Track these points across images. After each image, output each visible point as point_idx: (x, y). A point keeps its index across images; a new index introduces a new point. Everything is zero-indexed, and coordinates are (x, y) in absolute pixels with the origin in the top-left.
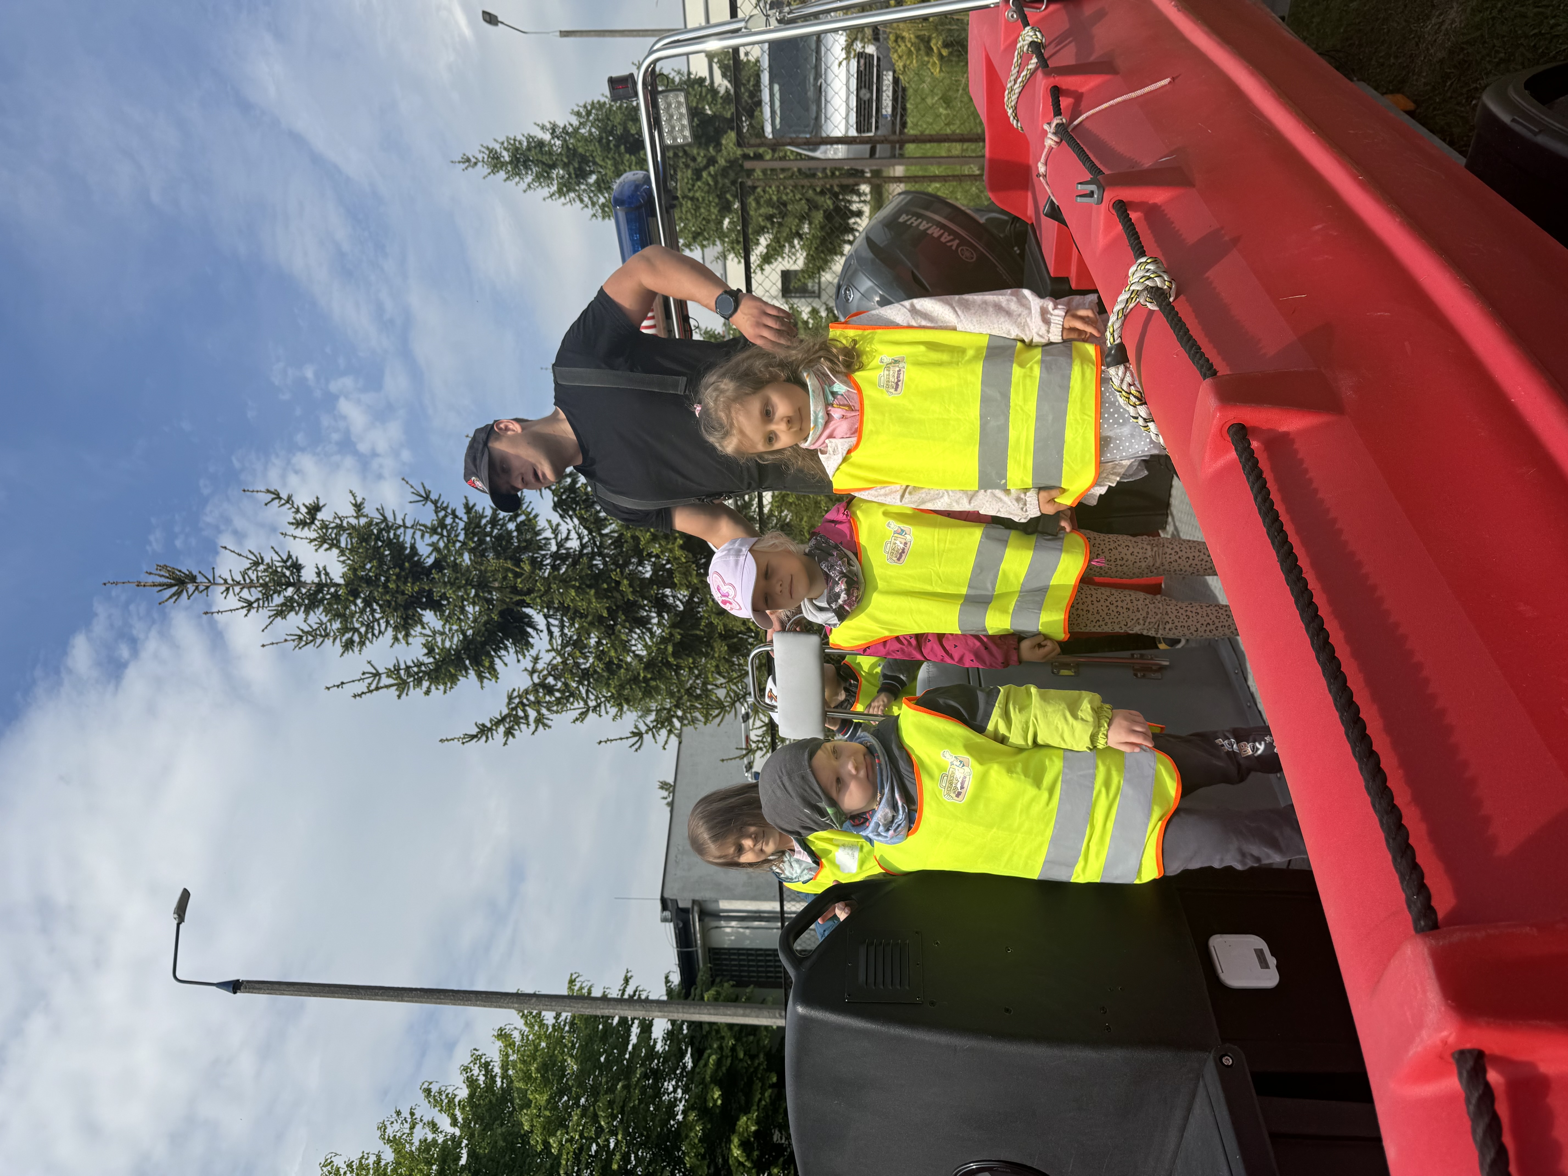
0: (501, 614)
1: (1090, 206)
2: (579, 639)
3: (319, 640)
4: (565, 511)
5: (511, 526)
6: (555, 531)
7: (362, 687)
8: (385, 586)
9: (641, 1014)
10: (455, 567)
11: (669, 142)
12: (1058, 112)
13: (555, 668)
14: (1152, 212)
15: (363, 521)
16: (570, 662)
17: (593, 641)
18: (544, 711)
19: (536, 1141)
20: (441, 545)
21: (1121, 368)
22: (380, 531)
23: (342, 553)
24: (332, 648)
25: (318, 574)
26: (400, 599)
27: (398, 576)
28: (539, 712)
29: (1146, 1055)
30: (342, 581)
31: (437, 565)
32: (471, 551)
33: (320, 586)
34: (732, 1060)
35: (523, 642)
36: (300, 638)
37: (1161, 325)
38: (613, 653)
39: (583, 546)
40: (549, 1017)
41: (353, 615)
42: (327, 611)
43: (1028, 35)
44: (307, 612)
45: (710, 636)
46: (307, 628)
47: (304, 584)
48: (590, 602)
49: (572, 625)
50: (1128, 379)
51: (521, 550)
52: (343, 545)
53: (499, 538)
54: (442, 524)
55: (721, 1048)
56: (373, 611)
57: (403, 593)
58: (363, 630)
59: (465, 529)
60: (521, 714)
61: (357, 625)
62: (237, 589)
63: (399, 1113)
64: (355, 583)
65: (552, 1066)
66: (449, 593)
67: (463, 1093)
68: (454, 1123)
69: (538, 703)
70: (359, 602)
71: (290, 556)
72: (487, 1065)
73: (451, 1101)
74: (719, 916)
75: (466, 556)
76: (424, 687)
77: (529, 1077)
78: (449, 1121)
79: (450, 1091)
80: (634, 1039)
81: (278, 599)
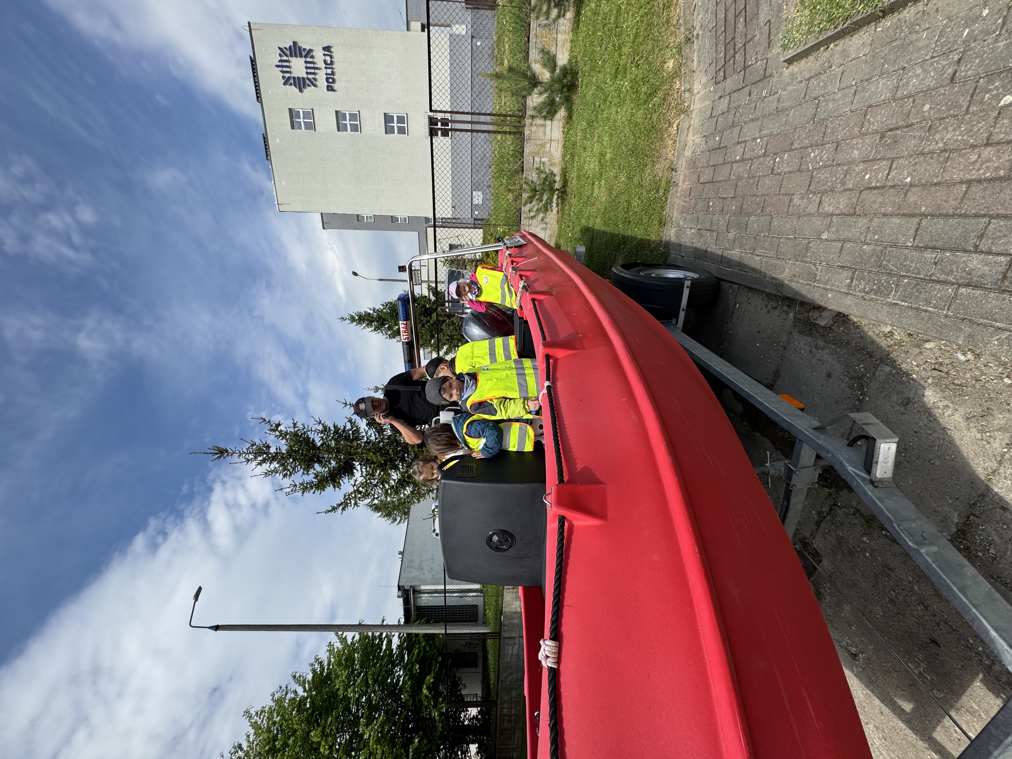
0: (344, 463)
2: (372, 473)
3: (274, 474)
4: (371, 427)
5: (351, 432)
6: (367, 433)
7: (289, 490)
8: (302, 453)
9: (388, 633)
10: (329, 446)
13: (362, 484)
15: (296, 429)
16: (369, 481)
17: (377, 473)
18: (357, 500)
19: (341, 692)
20: (324, 437)
22: (302, 434)
23: (287, 440)
24: (279, 477)
25: (277, 449)
26: (307, 459)
27: (307, 450)
28: (355, 501)
29: (535, 485)
30: (285, 452)
31: (322, 445)
32: (335, 440)
33: (277, 454)
34: (424, 653)
35: (351, 475)
36: (266, 473)
38: (385, 476)
39: (376, 439)
40: (350, 637)
41: (288, 464)
42: (278, 463)
44: (271, 463)
46: (270, 470)
47: (271, 453)
48: (377, 458)
49: (370, 467)
51: (353, 439)
52: (287, 438)
53: (346, 436)
54: (325, 430)
55: (419, 648)
56: (296, 463)
57: (308, 456)
58: (291, 470)
59: (333, 433)
61: (289, 468)
62: (244, 455)
63: (281, 687)
64: (291, 453)
65: (350, 659)
66: (326, 456)
67: (310, 677)
68: (305, 691)
69: (355, 497)
70: (291, 460)
71: (266, 443)
72: (321, 662)
73: (304, 680)
74: (420, 592)
75: (333, 442)
76: (313, 491)
77: (339, 664)
78: (303, 690)
79: (304, 675)
80: (384, 647)
81: (260, 458)
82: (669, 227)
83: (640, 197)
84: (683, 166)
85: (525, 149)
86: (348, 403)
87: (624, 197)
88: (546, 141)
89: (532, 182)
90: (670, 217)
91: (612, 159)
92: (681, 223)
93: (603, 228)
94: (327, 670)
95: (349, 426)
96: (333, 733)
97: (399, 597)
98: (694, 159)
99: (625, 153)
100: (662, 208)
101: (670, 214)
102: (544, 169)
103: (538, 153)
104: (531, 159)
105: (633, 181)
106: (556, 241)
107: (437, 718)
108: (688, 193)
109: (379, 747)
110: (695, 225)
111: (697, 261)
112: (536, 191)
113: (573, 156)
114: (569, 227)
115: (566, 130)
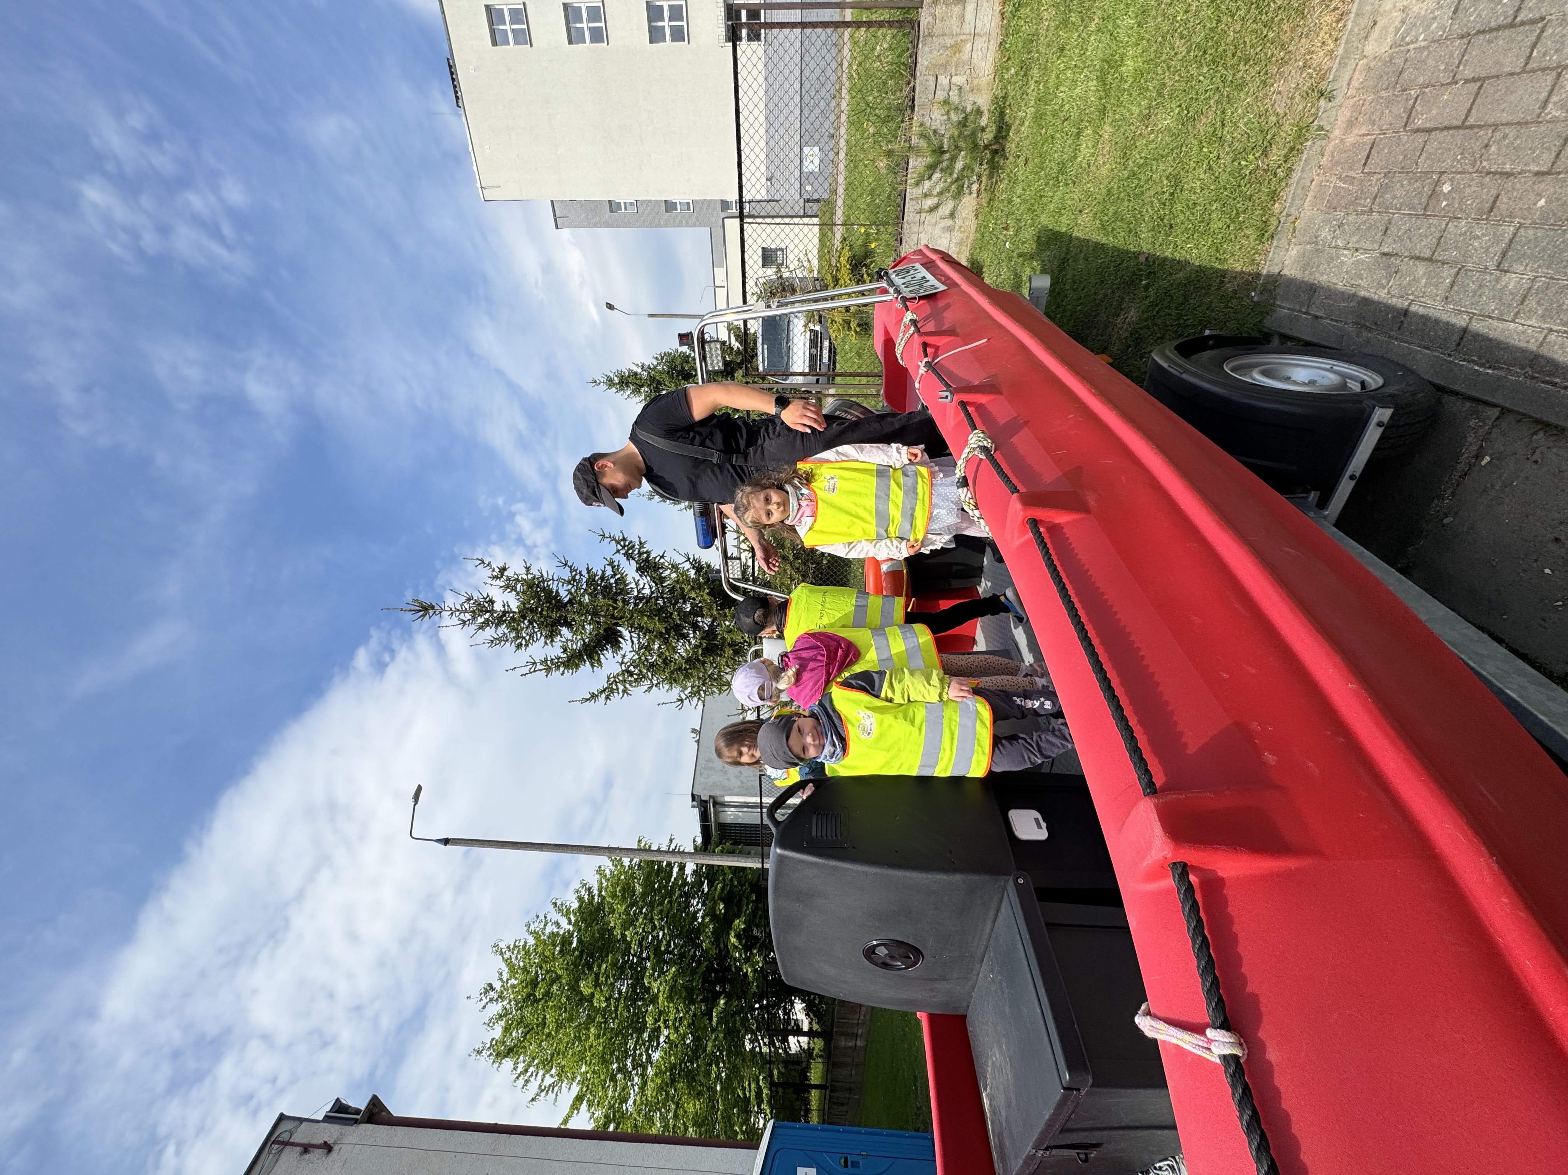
0: (605, 630)
1: (945, 404)
2: (649, 645)
3: (503, 643)
4: (643, 573)
5: (612, 581)
6: (637, 584)
7: (526, 670)
8: (541, 613)
9: (679, 860)
10: (580, 603)
11: (710, 369)
12: (926, 356)
13: (634, 661)
14: (979, 407)
15: (530, 576)
16: (643, 658)
17: (656, 647)
18: (627, 686)
19: (617, 932)
20: (573, 590)
21: (965, 489)
22: (539, 582)
23: (518, 594)
24: (509, 647)
25: (504, 606)
26: (549, 620)
27: (548, 607)
28: (625, 686)
29: (975, 878)
30: (517, 610)
31: (570, 601)
32: (589, 594)
33: (504, 613)
34: (731, 887)
35: (616, 646)
36: (492, 642)
37: (987, 465)
38: (667, 653)
39: (652, 593)
40: (626, 861)
41: (522, 629)
42: (507, 627)
43: (909, 316)
44: (496, 627)
45: (723, 645)
46: (496, 636)
47: (496, 611)
48: (655, 624)
49: (645, 637)
50: (969, 495)
51: (617, 594)
52: (518, 590)
53: (605, 587)
54: (574, 580)
55: (724, 880)
56: (534, 627)
57: (551, 617)
58: (527, 638)
59: (586, 582)
60: (614, 687)
61: (524, 635)
62: (457, 613)
63: (538, 917)
64: (524, 611)
65: (628, 890)
66: (577, 618)
67: (575, 905)
68: (570, 923)
69: (624, 681)
70: (526, 622)
71: (488, 596)
72: (590, 888)
73: (568, 910)
74: (723, 805)
75: (587, 597)
76: (561, 671)
77: (614, 896)
78: (567, 921)
79: (568, 904)
80: (675, 875)
81: (480, 620)
82: (1284, 242)
83: (1210, 168)
84: (1355, 83)
85: (919, 59)
86: (607, 535)
87: (1165, 167)
88: (964, 37)
89: (935, 132)
90: (1291, 219)
91: (1139, 74)
92: (1325, 233)
93: (1099, 237)
94: (599, 896)
95: (609, 572)
96: (609, 982)
97: (693, 807)
98: (1399, 61)
99: (1180, 57)
100: (1274, 196)
101: (1292, 210)
102: (960, 102)
103: (945, 66)
104: (932, 79)
105: (1194, 127)
106: (972, 254)
107: (750, 975)
108: (1362, 156)
109: (671, 1005)
110: (1374, 241)
111: (1365, 334)
112: (940, 151)
113: (1025, 69)
114: (1006, 229)
115: (1009, 8)
